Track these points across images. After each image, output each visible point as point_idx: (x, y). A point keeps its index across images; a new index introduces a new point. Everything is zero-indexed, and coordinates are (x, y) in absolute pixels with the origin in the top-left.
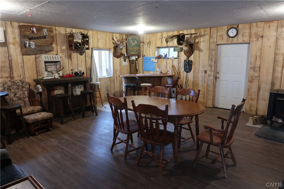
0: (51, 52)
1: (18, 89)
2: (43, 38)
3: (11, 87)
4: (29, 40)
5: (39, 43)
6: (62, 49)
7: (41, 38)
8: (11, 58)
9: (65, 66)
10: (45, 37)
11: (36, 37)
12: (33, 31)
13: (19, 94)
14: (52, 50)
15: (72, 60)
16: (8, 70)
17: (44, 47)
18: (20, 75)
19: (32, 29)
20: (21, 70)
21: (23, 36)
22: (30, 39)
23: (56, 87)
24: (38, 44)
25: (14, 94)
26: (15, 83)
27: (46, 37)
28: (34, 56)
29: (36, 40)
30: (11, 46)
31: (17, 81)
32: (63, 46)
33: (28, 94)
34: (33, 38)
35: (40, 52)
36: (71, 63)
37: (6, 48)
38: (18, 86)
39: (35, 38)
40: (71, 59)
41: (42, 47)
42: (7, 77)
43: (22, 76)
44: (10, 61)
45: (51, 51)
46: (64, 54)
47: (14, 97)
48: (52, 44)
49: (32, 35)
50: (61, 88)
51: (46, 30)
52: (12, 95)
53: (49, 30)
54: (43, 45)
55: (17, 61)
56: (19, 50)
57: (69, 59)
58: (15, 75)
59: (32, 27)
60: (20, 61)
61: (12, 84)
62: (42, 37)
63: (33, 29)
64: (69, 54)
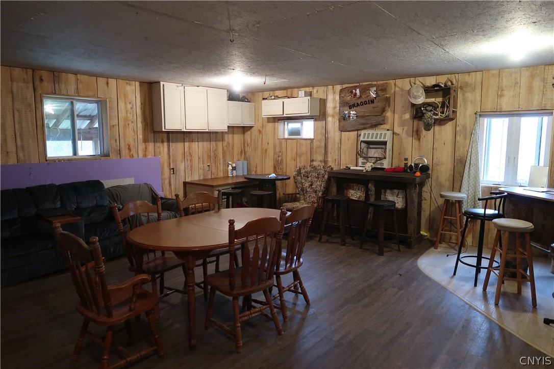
0: (382, 126)
1: (318, 178)
2: (369, 104)
3: (310, 173)
4: (350, 109)
5: (364, 111)
6: (403, 119)
7: (367, 104)
8: (328, 136)
9: (405, 151)
10: (372, 101)
11: (359, 103)
12: (356, 94)
13: (316, 184)
14: (382, 122)
15: (421, 140)
16: (323, 151)
17: (369, 117)
18: (336, 160)
19: (354, 91)
20: (337, 152)
21: (343, 103)
22: (350, 107)
23: (352, 184)
24: (361, 114)
25: (310, 184)
26: (316, 169)
27: (375, 101)
28: (356, 132)
29: (358, 107)
30: (330, 119)
31: (319, 167)
32: (405, 114)
33: (324, 188)
34: (355, 104)
35: (362, 126)
36: (417, 147)
37: (324, 122)
38: (318, 175)
39: (358, 105)
40: (419, 139)
41: (367, 117)
42: (321, 161)
43: (337, 161)
44: (326, 139)
45: (381, 124)
46: (405, 128)
47: (309, 187)
48: (383, 110)
49: (354, 101)
50: (360, 188)
51: (375, 89)
52: (307, 185)
53: (380, 88)
54: (368, 114)
55: (334, 140)
56: (337, 124)
57: (415, 139)
58: (330, 159)
59: (355, 88)
60: (337, 140)
61: (312, 170)
62: (369, 101)
63: (356, 90)
64: (415, 129)
